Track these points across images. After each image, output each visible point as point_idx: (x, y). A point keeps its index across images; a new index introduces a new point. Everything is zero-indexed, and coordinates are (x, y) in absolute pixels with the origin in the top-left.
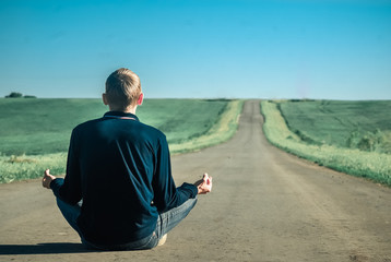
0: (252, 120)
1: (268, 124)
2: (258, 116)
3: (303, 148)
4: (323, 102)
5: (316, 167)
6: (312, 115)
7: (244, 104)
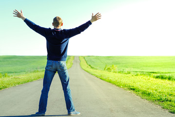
0: (76, 62)
1: (81, 63)
2: (78, 61)
3: (91, 70)
4: (97, 57)
5: (96, 78)
6: (94, 60)
7: (74, 57)
